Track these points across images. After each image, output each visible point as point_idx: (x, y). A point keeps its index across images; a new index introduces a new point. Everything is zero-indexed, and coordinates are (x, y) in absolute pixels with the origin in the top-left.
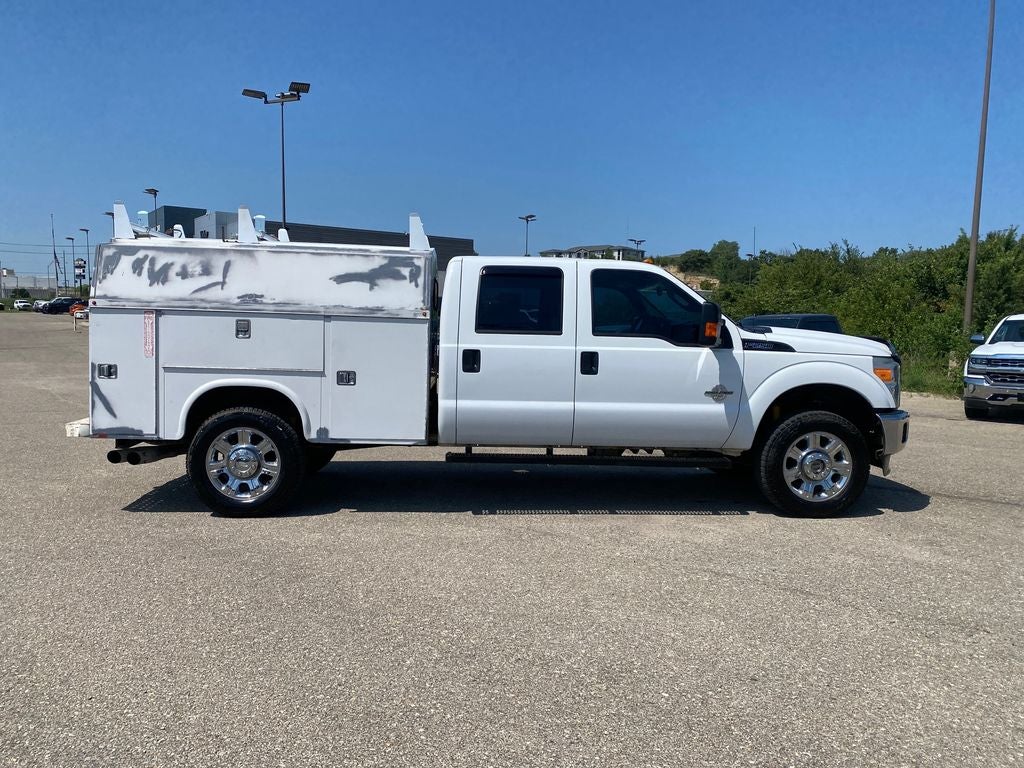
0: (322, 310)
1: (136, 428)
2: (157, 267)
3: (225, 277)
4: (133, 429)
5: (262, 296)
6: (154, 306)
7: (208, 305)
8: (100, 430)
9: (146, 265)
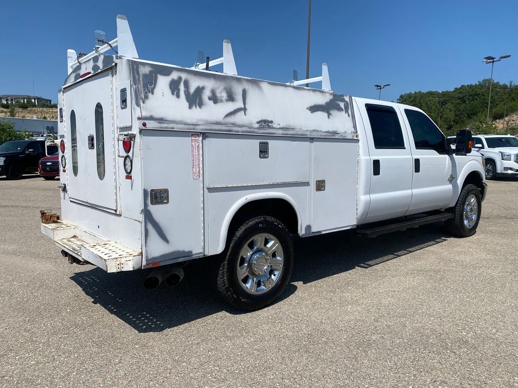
0: (308, 133)
1: (186, 250)
2: (192, 90)
3: (244, 103)
4: (184, 252)
5: (272, 122)
6: (199, 129)
7: (240, 129)
8: (154, 258)
9: (182, 87)
